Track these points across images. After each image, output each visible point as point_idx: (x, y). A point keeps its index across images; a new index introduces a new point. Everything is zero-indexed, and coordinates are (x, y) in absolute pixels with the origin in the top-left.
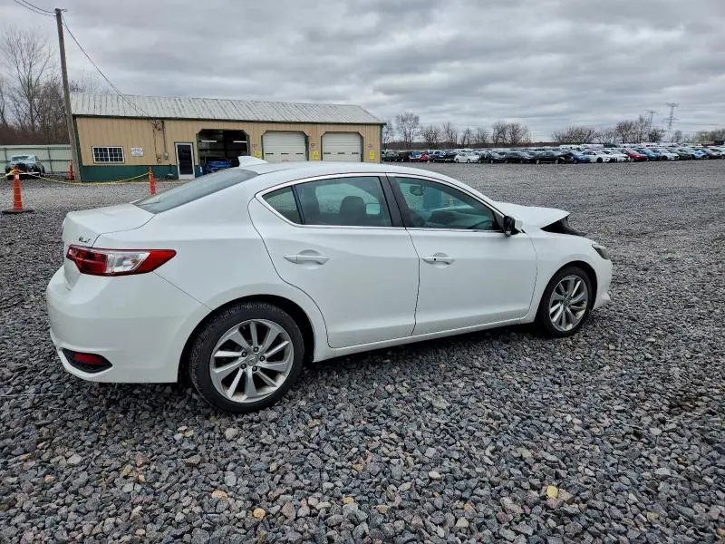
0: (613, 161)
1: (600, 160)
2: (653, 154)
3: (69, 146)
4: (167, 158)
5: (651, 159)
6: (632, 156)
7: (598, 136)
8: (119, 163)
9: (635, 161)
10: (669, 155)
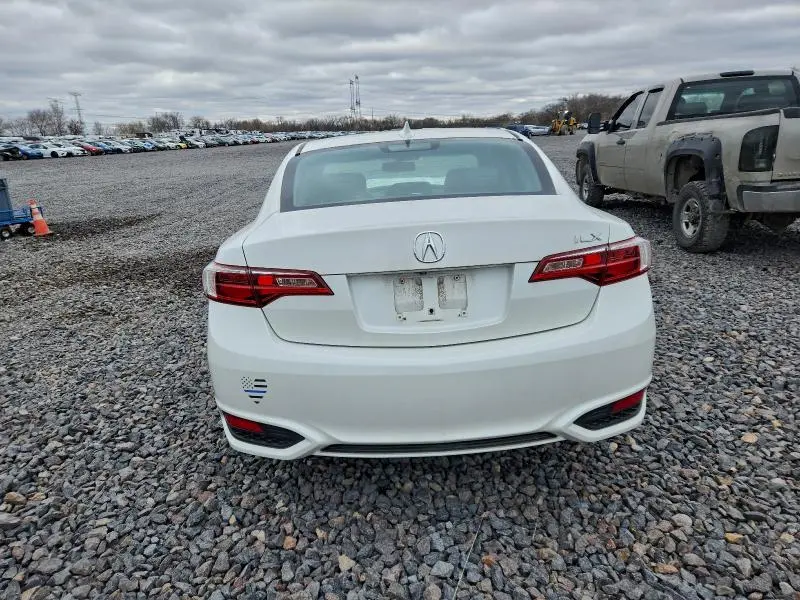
0: (70, 155)
1: (54, 155)
2: (107, 147)
5: (107, 152)
6: (88, 150)
7: (8, 126)
9: (92, 155)
10: (123, 148)
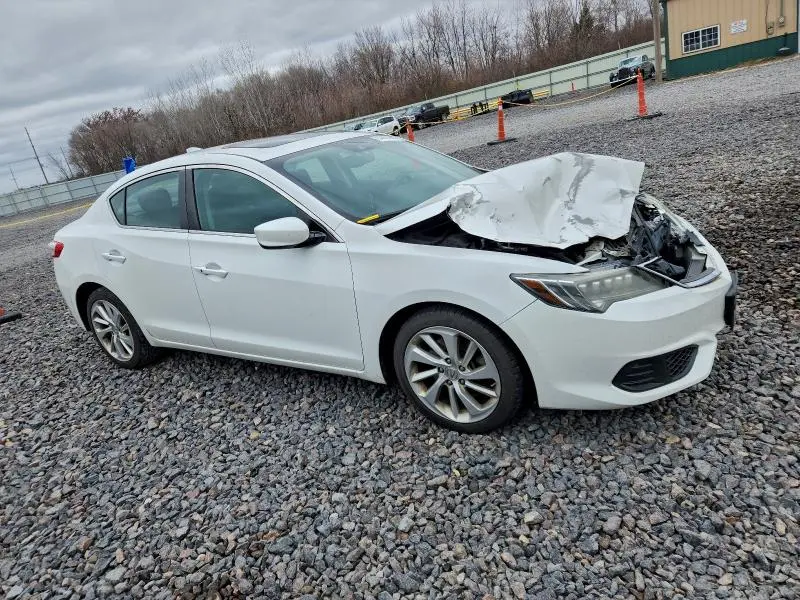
3: (651, 42)
4: (782, 25)
8: (713, 48)
